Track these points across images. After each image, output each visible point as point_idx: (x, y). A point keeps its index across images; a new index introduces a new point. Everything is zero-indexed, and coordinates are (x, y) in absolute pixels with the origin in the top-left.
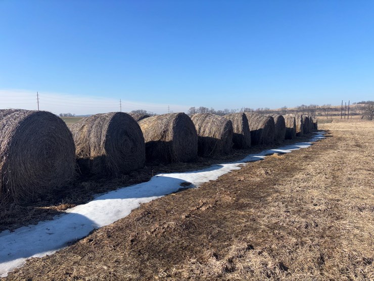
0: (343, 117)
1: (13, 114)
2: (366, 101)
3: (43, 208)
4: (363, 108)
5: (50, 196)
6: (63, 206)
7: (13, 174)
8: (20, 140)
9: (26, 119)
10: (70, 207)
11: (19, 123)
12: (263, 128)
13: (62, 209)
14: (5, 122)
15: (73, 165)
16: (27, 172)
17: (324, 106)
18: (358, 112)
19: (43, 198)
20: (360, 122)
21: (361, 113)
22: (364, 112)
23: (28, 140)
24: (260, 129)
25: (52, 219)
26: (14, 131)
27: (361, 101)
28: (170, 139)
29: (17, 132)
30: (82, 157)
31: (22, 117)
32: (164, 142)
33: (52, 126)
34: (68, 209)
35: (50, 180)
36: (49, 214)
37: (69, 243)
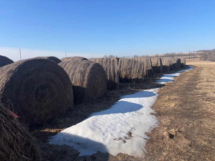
0: (190, 59)
2: (202, 50)
4: (201, 54)
12: (176, 63)
17: (179, 53)
18: (197, 56)
20: (199, 62)
21: (199, 57)
22: (201, 56)
24: (175, 63)
27: (199, 50)
28: (159, 66)
32: (157, 67)
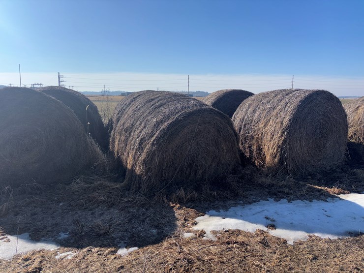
1: (294, 93)
3: (315, 186)
5: (319, 176)
6: (336, 190)
7: (291, 149)
8: (299, 118)
9: (307, 98)
10: (344, 193)
11: (300, 101)
13: (335, 193)
14: (288, 101)
15: (344, 148)
16: (301, 149)
19: (313, 176)
23: (306, 118)
25: (326, 201)
26: (295, 109)
29: (298, 110)
30: (353, 141)
31: (303, 96)
33: (329, 105)
34: (341, 195)
35: (320, 160)
36: (322, 194)
37: (351, 234)
